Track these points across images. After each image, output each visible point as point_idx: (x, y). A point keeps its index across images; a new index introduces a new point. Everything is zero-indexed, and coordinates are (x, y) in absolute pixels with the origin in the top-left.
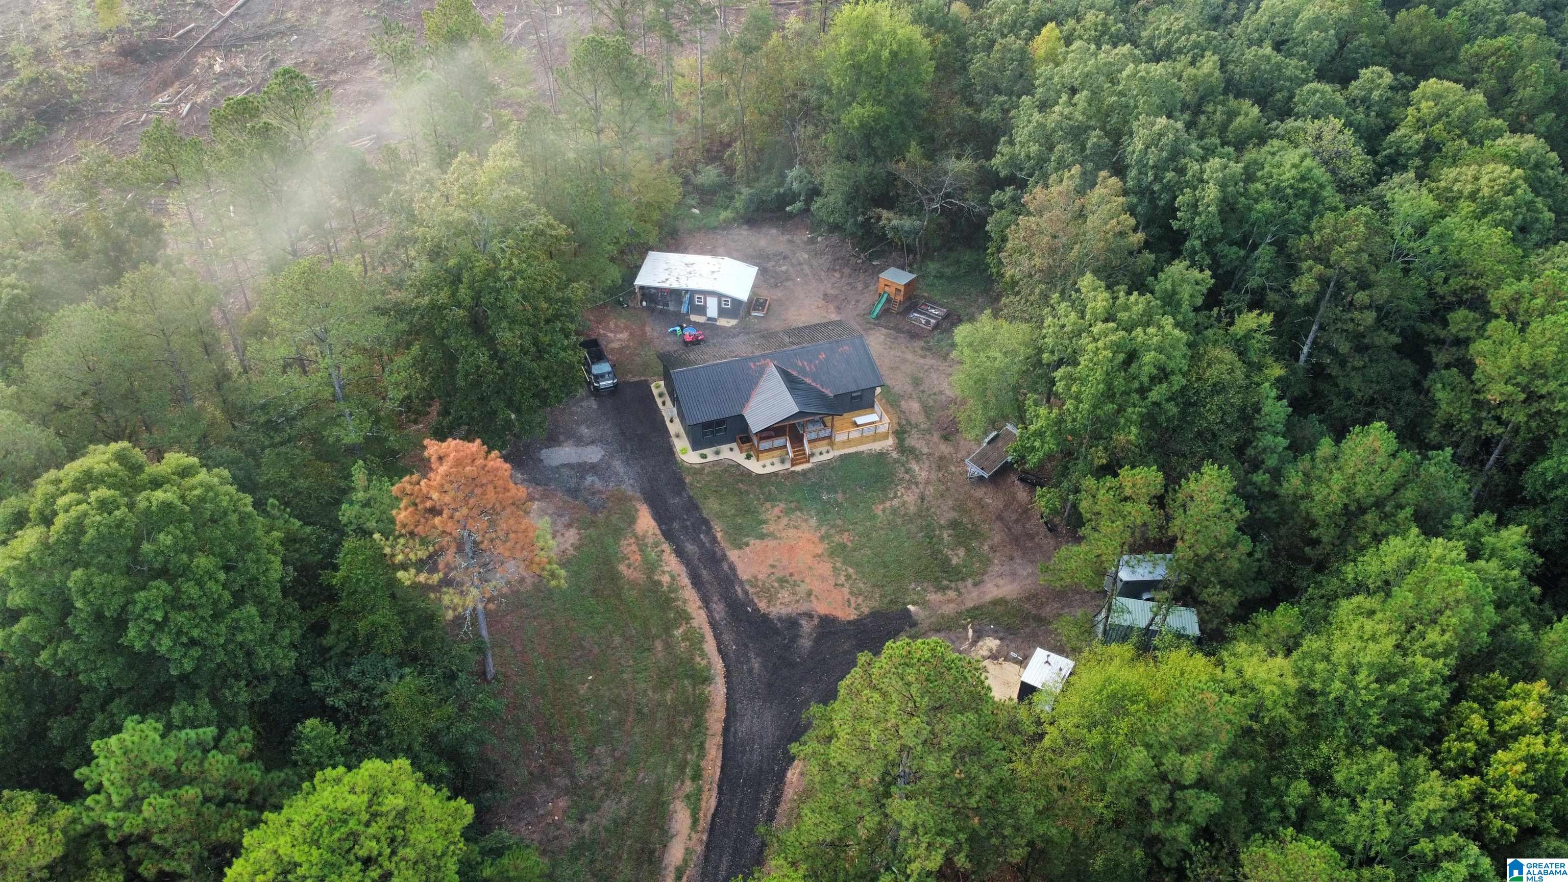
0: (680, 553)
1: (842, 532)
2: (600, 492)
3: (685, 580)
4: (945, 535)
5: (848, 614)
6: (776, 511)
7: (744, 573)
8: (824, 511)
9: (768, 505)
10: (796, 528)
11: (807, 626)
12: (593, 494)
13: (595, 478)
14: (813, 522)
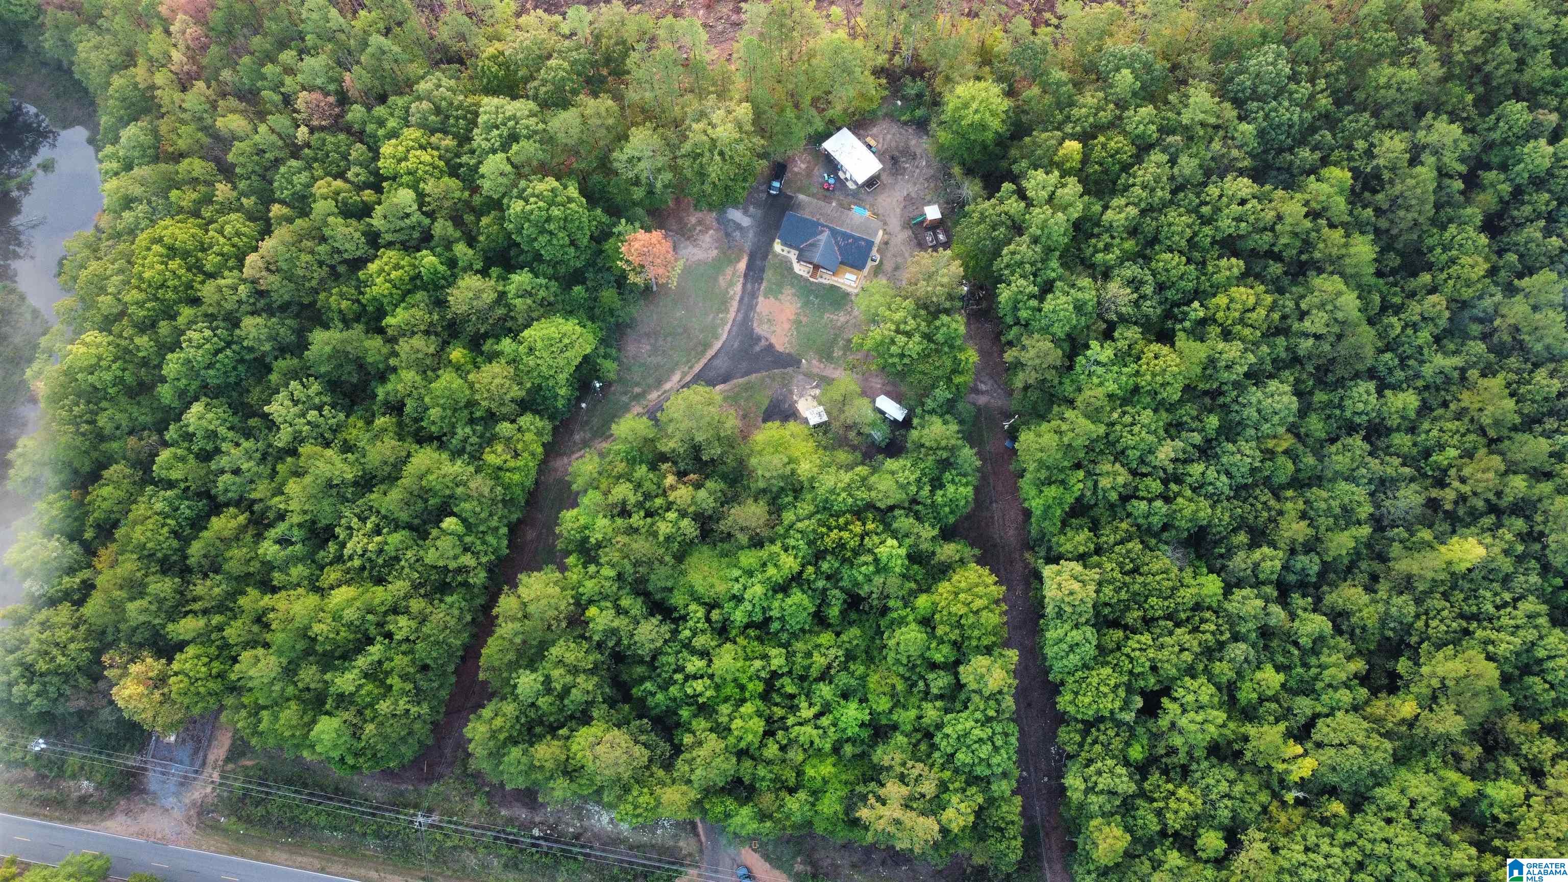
0: (744, 285)
1: (805, 316)
2: (737, 241)
3: (737, 298)
4: (841, 343)
5: (779, 348)
6: (790, 292)
7: (758, 309)
8: (807, 303)
9: (789, 287)
10: (791, 303)
11: (763, 343)
12: (734, 240)
13: (739, 233)
14: (799, 305)
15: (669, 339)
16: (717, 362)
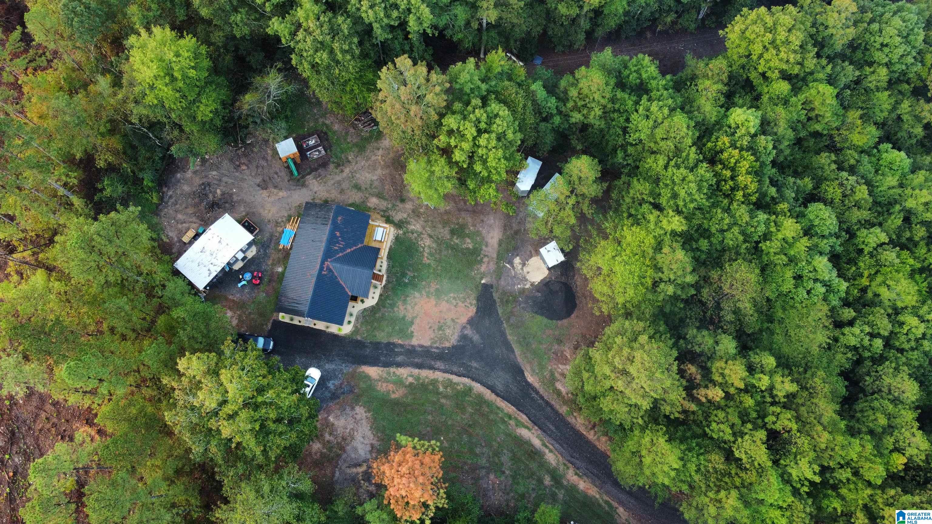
0: (399, 365)
1: (429, 287)
2: (341, 384)
3: (416, 371)
4: (456, 241)
5: (472, 311)
6: (401, 307)
7: (427, 343)
8: (414, 286)
9: (396, 309)
10: (416, 304)
11: (469, 332)
12: (341, 387)
13: (331, 382)
14: (417, 294)
15: (478, 450)
16: (500, 387)
